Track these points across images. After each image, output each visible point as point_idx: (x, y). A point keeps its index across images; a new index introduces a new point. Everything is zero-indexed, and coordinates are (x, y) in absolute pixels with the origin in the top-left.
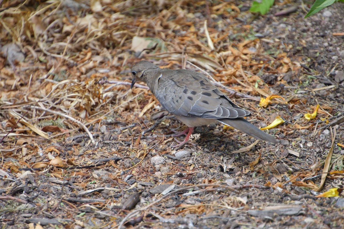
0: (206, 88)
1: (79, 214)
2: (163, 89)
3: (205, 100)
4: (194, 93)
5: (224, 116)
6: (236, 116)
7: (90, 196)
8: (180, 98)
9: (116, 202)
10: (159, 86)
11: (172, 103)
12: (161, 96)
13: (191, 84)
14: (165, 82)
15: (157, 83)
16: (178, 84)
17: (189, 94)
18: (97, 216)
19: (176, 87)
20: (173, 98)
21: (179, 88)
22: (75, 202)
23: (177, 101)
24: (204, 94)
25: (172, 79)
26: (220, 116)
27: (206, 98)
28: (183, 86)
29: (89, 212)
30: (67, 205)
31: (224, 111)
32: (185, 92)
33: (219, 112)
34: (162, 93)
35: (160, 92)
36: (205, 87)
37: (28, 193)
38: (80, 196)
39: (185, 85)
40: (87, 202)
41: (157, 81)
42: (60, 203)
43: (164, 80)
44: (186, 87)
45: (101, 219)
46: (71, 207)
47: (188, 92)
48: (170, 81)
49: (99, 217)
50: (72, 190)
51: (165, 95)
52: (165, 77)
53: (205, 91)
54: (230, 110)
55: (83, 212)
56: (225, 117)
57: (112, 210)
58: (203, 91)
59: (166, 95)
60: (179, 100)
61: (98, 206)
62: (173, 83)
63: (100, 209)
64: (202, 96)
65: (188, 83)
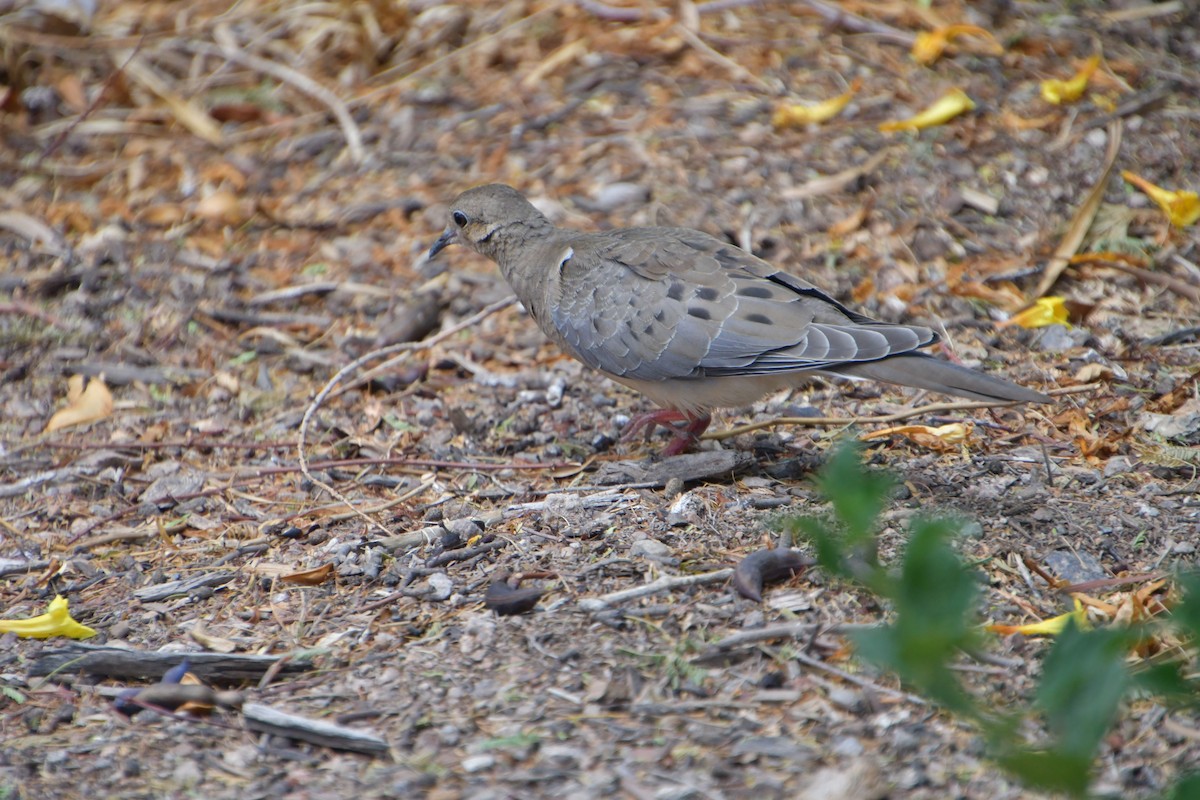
0: (743, 273)
1: (233, 356)
2: (586, 295)
3: (755, 311)
4: (708, 295)
5: (838, 356)
6: (882, 349)
7: (290, 308)
8: (660, 317)
9: (366, 327)
10: (565, 289)
11: (631, 340)
12: (579, 323)
13: (690, 264)
14: (587, 270)
15: (557, 280)
16: (642, 271)
17: (691, 300)
18: (291, 365)
19: (637, 284)
20: (629, 324)
21: (647, 285)
22: (234, 324)
23: (649, 330)
24: (746, 292)
25: (616, 260)
26: (823, 358)
27: (756, 305)
28: (661, 278)
29: (268, 352)
30: (208, 330)
31: (835, 341)
32: (675, 294)
33: (814, 347)
34: (582, 310)
35: (573, 310)
36: (738, 268)
37: (94, 290)
38: (256, 307)
39: (669, 273)
40: (270, 324)
41: (554, 273)
42: (185, 323)
43: (587, 265)
44: (673, 278)
45: (302, 372)
46: (219, 336)
47: (685, 294)
48: (610, 267)
49: (297, 366)
50: (237, 287)
51: (595, 315)
52: (586, 256)
53: (746, 284)
54: (856, 335)
55: (248, 349)
56: (842, 359)
57: (343, 348)
58: (737, 285)
59: (601, 315)
60: (658, 326)
61: (302, 335)
62: (622, 271)
63: (303, 343)
64: (741, 302)
65: (680, 263)
